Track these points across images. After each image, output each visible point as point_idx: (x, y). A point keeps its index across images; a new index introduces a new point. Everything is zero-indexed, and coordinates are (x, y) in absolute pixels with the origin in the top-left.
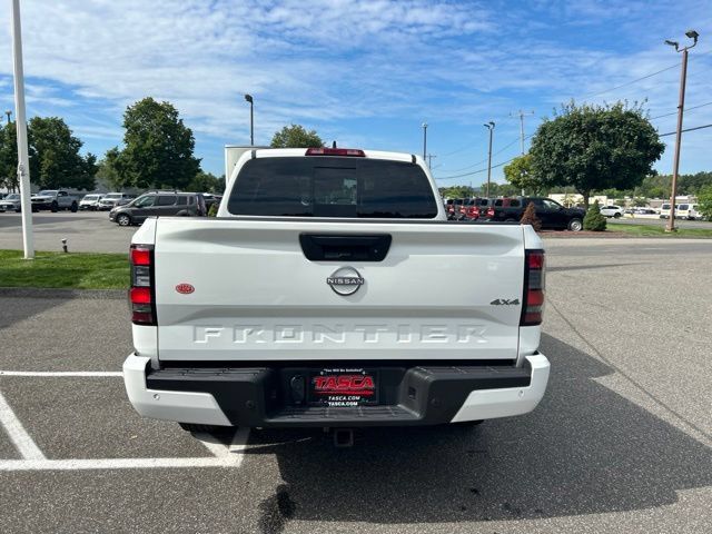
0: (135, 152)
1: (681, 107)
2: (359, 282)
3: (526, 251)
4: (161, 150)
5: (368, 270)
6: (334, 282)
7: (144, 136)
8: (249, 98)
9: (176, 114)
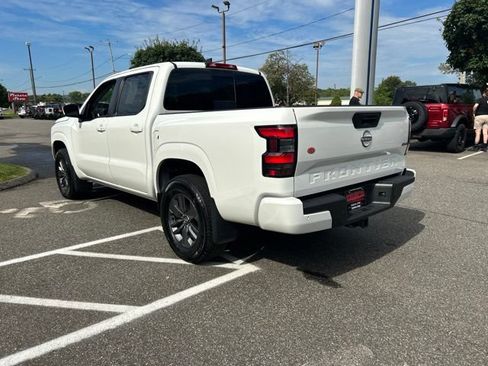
1: (224, 47)
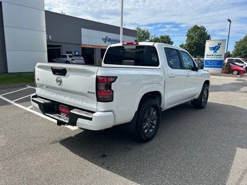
0: (189, 45)
2: (61, 82)
3: (97, 76)
4: (198, 43)
5: (63, 78)
6: (57, 81)
7: (192, 39)
8: (229, 20)
9: (205, 29)
